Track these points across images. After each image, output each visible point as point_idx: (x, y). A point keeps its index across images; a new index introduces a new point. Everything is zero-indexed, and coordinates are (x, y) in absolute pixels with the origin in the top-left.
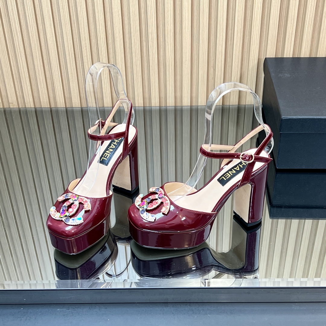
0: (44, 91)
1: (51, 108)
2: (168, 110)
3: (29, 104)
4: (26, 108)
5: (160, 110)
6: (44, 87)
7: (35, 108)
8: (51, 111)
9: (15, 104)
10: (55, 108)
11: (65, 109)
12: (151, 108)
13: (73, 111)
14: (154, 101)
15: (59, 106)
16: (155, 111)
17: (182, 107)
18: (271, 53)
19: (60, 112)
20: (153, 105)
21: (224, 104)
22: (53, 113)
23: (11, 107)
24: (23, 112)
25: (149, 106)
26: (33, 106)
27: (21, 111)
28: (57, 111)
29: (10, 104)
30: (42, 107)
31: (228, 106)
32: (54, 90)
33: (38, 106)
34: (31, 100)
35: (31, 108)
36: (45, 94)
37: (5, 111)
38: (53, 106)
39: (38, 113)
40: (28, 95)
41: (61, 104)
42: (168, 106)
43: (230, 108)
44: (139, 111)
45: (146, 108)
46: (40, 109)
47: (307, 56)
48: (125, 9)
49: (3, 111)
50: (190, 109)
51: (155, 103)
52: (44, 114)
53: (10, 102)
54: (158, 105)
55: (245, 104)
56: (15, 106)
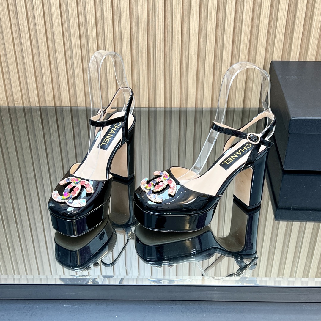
0: (49, 90)
1: (55, 107)
2: (172, 111)
3: (34, 103)
4: (30, 106)
5: (165, 111)
6: (49, 86)
7: (40, 107)
8: (56, 109)
9: (20, 103)
10: (59, 107)
11: (70, 108)
12: (155, 109)
13: (77, 111)
14: (159, 102)
15: (64, 105)
16: (160, 111)
17: (187, 109)
18: (277, 57)
19: (65, 111)
20: (158, 106)
21: (229, 107)
22: (58, 111)
23: (16, 105)
24: (28, 110)
25: (154, 107)
26: (37, 105)
27: (26, 109)
28: (62, 110)
29: (15, 102)
30: (47, 106)
31: (233, 109)
32: (59, 89)
33: (42, 105)
34: (36, 98)
35: (36, 106)
36: (50, 92)
37: (9, 109)
38: (57, 105)
39: (43, 111)
40: (33, 94)
41: (66, 103)
42: (172, 107)
43: (235, 111)
44: (144, 111)
45: (151, 109)
46: (45, 108)
47: (313, 60)
48: (133, 10)
49: (8, 109)
50: (194, 111)
51: (160, 104)
52: (48, 112)
53: (15, 100)
54: (163, 106)
55: (249, 107)
56: (20, 104)
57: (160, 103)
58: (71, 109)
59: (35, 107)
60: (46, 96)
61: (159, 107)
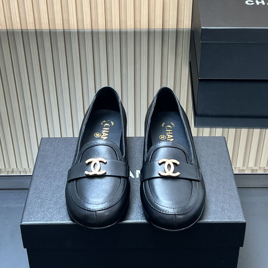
0: (30, 14)
1: (36, 30)
2: (142, 32)
3: (17, 27)
5: (135, 32)
6: (30, 9)
7: (22, 29)
8: (36, 32)
9: (4, 25)
12: (126, 30)
16: (131, 33)
17: (155, 30)
24: (10, 33)
25: (125, 28)
26: (19, 28)
28: (42, 33)
32: (39, 12)
33: (24, 28)
38: (37, 28)
39: (24, 34)
40: (15, 17)
42: (142, 28)
44: (115, 33)
54: (133, 27)
56: (4, 27)
57: (131, 25)
58: (50, 32)
59: (17, 30)
60: (27, 19)
61: (129, 28)
